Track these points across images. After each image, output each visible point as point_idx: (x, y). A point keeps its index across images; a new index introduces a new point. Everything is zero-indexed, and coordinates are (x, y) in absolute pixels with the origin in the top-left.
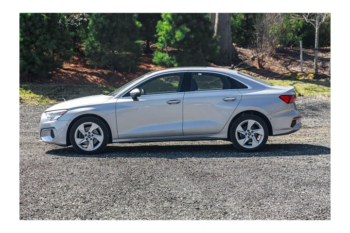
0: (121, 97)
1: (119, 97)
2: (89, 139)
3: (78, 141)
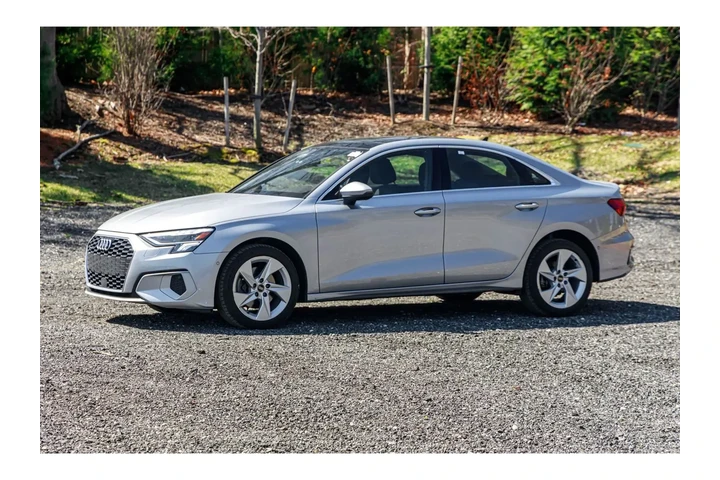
0: (319, 201)
1: (315, 201)
2: (261, 294)
3: (239, 299)
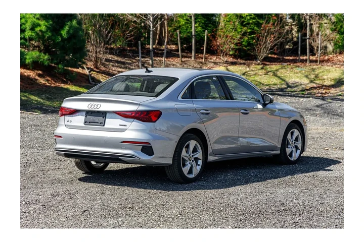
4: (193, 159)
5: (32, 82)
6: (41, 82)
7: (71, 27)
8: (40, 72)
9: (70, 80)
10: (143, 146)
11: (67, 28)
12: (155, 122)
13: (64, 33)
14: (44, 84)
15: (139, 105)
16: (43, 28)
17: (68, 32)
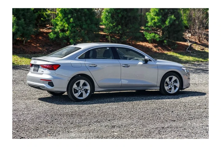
4: (83, 90)
5: (149, 50)
6: (154, 50)
7: (171, 19)
8: (156, 45)
9: (173, 49)
10: (49, 82)
11: (168, 20)
12: (55, 70)
13: (167, 23)
14: (155, 51)
15: (49, 61)
16: (156, 20)
17: (169, 22)
